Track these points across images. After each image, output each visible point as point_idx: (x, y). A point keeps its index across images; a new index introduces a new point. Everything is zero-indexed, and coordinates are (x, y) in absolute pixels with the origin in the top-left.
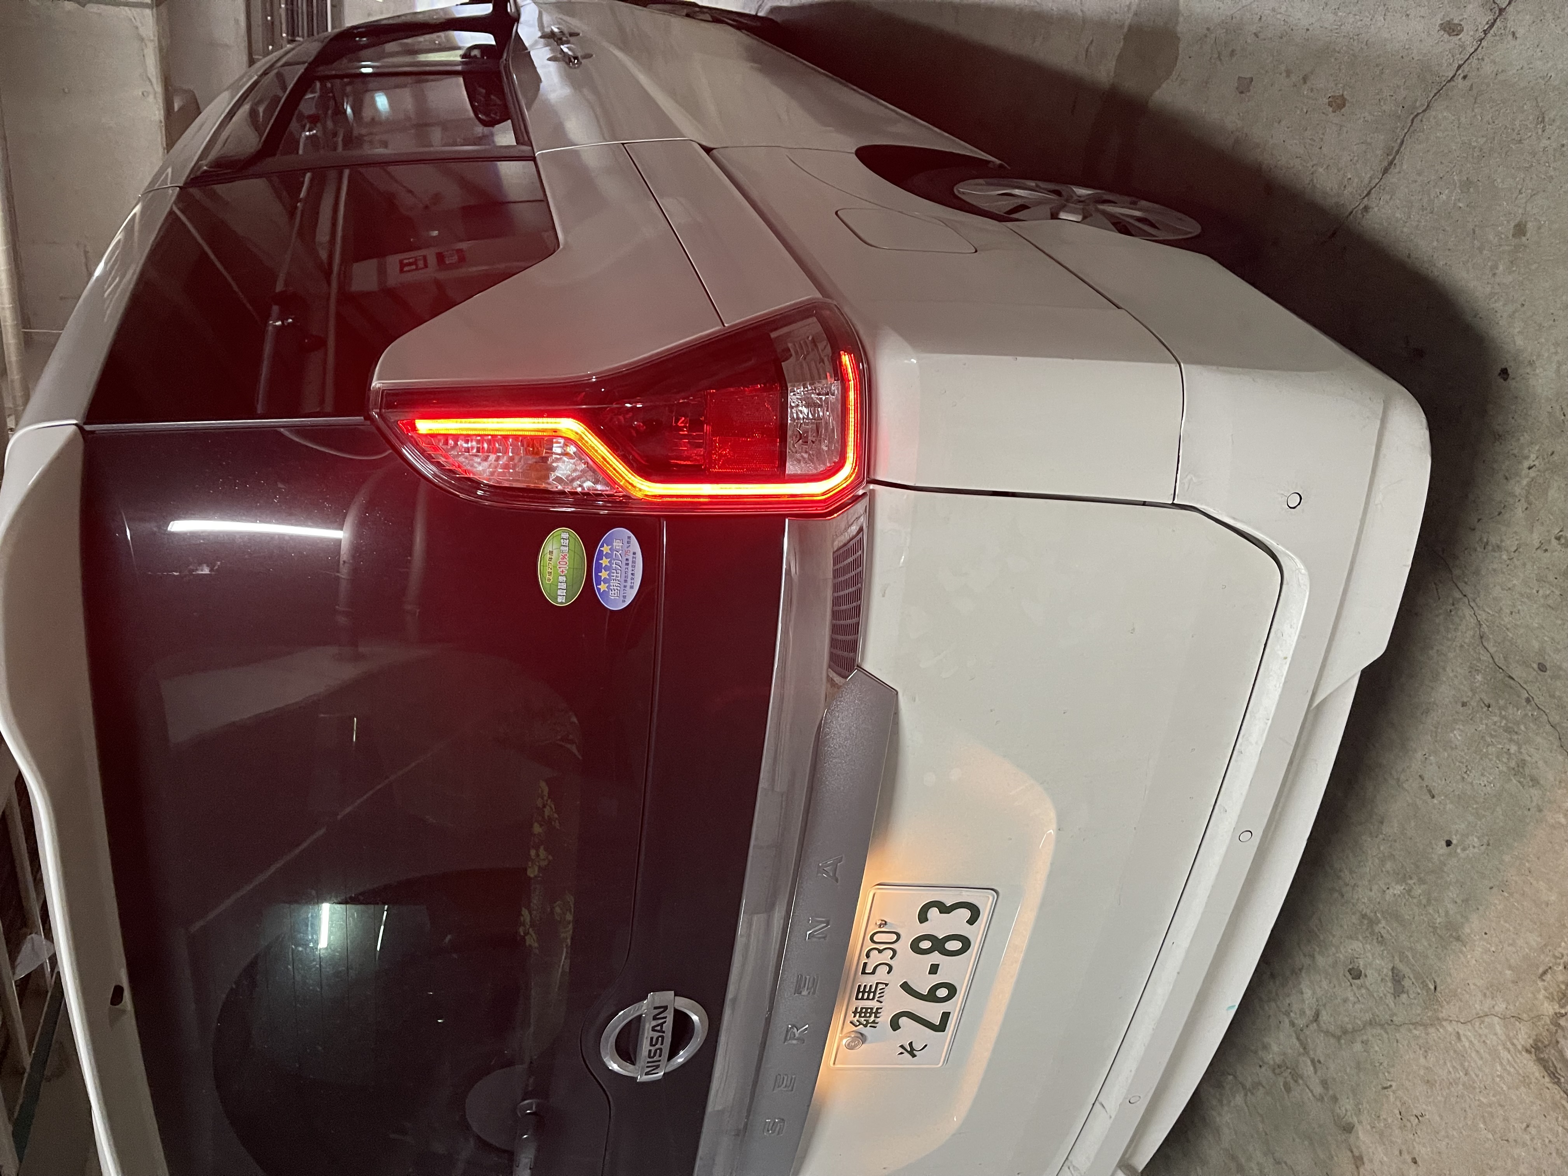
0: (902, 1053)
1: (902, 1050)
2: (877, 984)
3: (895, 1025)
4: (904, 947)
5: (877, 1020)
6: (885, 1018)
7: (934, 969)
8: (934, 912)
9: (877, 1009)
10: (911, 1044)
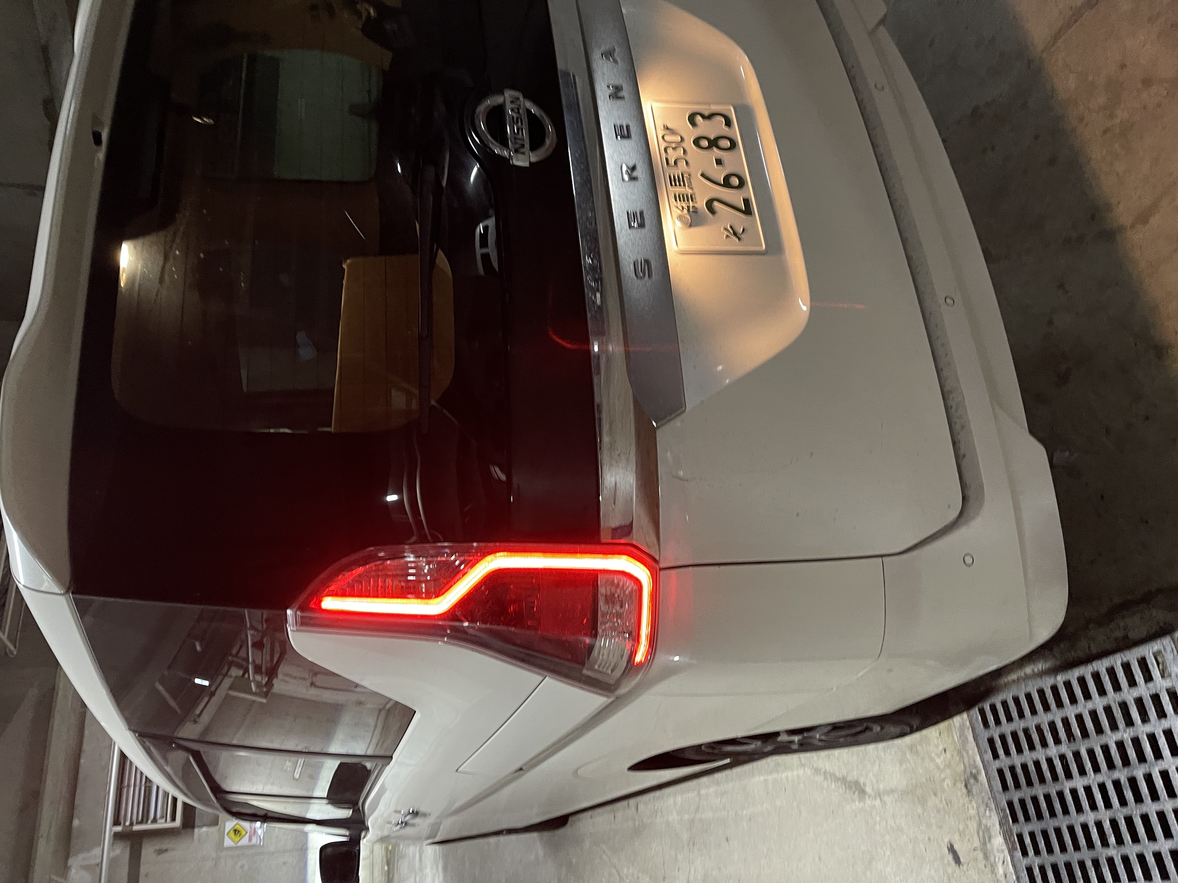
0: (727, 236)
1: (726, 233)
2: (682, 175)
3: (712, 211)
4: (689, 144)
5: (695, 205)
6: (701, 204)
7: (719, 162)
8: (699, 119)
9: (691, 196)
10: (731, 227)
